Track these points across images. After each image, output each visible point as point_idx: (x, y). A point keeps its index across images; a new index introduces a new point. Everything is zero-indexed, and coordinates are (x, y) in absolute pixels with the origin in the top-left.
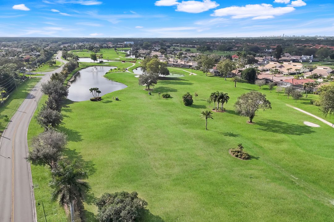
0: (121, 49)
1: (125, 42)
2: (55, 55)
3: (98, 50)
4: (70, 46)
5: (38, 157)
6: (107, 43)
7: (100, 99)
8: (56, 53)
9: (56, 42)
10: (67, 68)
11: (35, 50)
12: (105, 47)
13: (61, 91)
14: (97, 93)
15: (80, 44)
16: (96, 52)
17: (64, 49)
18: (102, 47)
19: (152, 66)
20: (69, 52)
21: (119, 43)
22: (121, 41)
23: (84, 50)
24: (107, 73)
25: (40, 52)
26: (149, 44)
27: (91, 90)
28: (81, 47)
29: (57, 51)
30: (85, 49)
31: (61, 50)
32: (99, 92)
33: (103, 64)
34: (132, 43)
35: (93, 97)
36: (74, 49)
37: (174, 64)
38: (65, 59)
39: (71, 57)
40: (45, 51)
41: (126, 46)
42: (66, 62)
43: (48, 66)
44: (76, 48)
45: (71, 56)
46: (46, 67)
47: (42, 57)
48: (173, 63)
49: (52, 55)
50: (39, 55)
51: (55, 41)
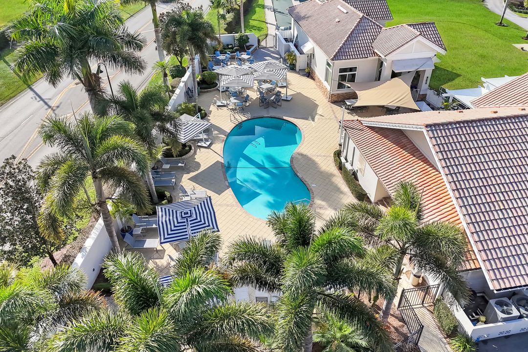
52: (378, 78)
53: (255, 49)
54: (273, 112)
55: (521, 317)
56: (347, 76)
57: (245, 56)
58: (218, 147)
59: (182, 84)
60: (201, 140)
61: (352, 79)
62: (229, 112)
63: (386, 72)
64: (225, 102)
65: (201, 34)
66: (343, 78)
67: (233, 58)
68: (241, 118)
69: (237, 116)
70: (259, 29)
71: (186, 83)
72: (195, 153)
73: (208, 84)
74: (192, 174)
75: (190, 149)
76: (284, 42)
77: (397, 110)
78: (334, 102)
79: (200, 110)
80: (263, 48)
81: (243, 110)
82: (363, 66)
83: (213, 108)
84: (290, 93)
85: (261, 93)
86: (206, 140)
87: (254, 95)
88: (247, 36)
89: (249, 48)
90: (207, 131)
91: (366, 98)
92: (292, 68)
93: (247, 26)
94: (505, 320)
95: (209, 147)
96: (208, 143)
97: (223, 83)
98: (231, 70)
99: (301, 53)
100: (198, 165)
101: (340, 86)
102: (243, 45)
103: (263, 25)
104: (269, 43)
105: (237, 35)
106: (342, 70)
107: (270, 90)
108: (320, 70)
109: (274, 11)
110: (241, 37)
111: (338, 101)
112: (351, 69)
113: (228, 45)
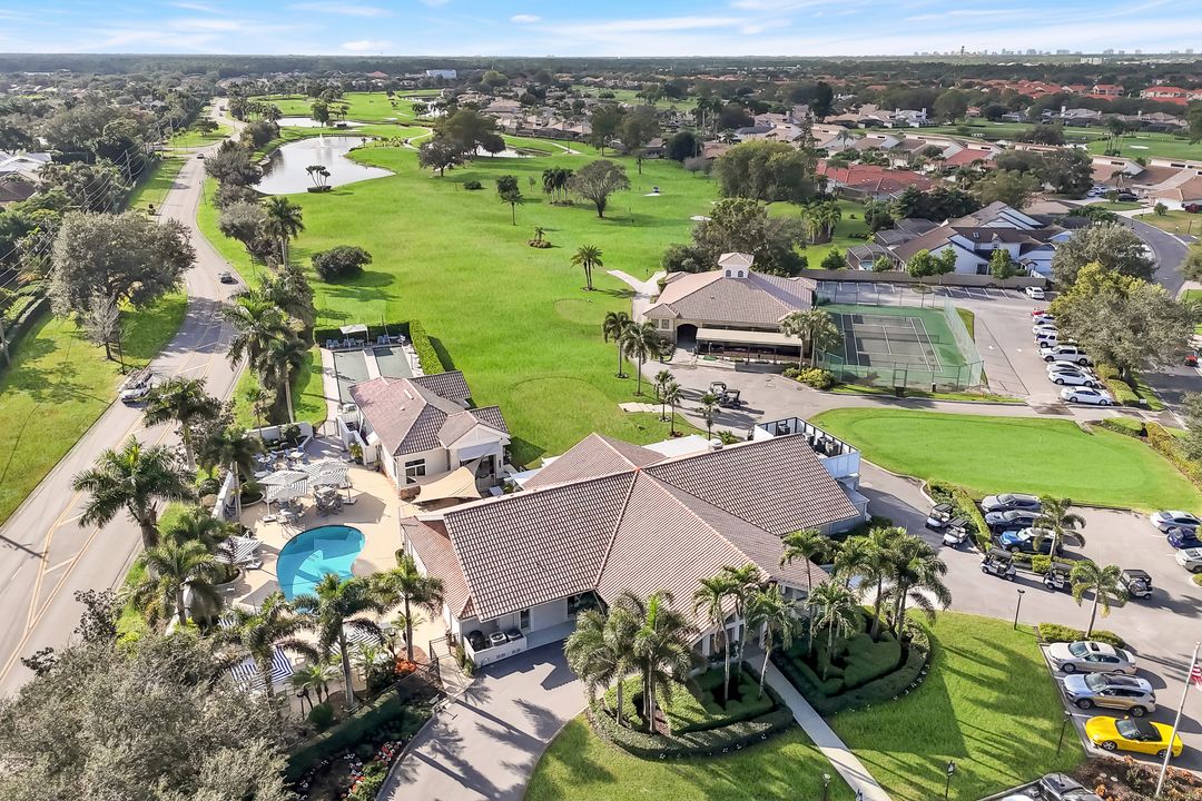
0: (411, 93)
1: (428, 72)
2: (205, 108)
3: (335, 94)
4: (248, 84)
5: (233, 226)
6: (369, 75)
7: (327, 189)
8: (209, 105)
9: (201, 71)
10: (250, 136)
11: (146, 93)
12: (360, 89)
13: (246, 171)
14: (323, 177)
15: (281, 77)
16: (330, 101)
17: (235, 92)
18: (350, 88)
19: (457, 126)
20: (250, 100)
21: (407, 75)
22: (417, 68)
23: (293, 96)
24: (352, 149)
25: (167, 100)
26: (500, 76)
27: (310, 169)
28: (282, 85)
29: (209, 97)
30: (296, 93)
31: (222, 94)
32: (327, 174)
33: (345, 131)
34: (450, 74)
35: (313, 186)
36: (260, 93)
37: (535, 131)
38: (240, 119)
39: (258, 112)
40: (181, 95)
41: (427, 85)
42: (241, 126)
43: (199, 134)
44: (266, 90)
45: (257, 109)
46: (193, 135)
47: (177, 111)
48: (535, 127)
49: (199, 109)
50: (165, 109)
51: (196, 66)
52: (449, 469)
53: (311, 440)
54: (333, 520)
55: (508, 640)
56: (417, 470)
57: (296, 455)
58: (271, 566)
59: (219, 503)
60: (250, 562)
61: (422, 472)
62: (280, 527)
63: (454, 461)
64: (273, 517)
65: (245, 450)
66: (409, 473)
67: (280, 457)
68: (295, 531)
69: (290, 530)
70: (314, 409)
71: (224, 500)
72: (244, 576)
73: (251, 496)
74: (243, 597)
75: (239, 572)
76: (347, 430)
77: (470, 500)
78: (405, 499)
79: (245, 530)
80: (323, 437)
81: (296, 522)
82: (431, 458)
83: (258, 525)
84: (353, 493)
85: (318, 499)
86: (256, 561)
87: (309, 503)
88: (297, 427)
89: (301, 440)
90: (255, 552)
91: (429, 491)
92: (359, 462)
93: (296, 406)
94: (496, 644)
95: (259, 568)
96: (258, 564)
97: (270, 495)
98: (280, 478)
99: (367, 444)
100: (249, 587)
101: (409, 481)
102: (293, 439)
103: (319, 403)
104: (328, 430)
105: (284, 427)
106: (407, 464)
107: (328, 495)
108: (388, 462)
109: (337, 377)
110: (289, 430)
111: (409, 496)
112: (416, 463)
113: (272, 441)
